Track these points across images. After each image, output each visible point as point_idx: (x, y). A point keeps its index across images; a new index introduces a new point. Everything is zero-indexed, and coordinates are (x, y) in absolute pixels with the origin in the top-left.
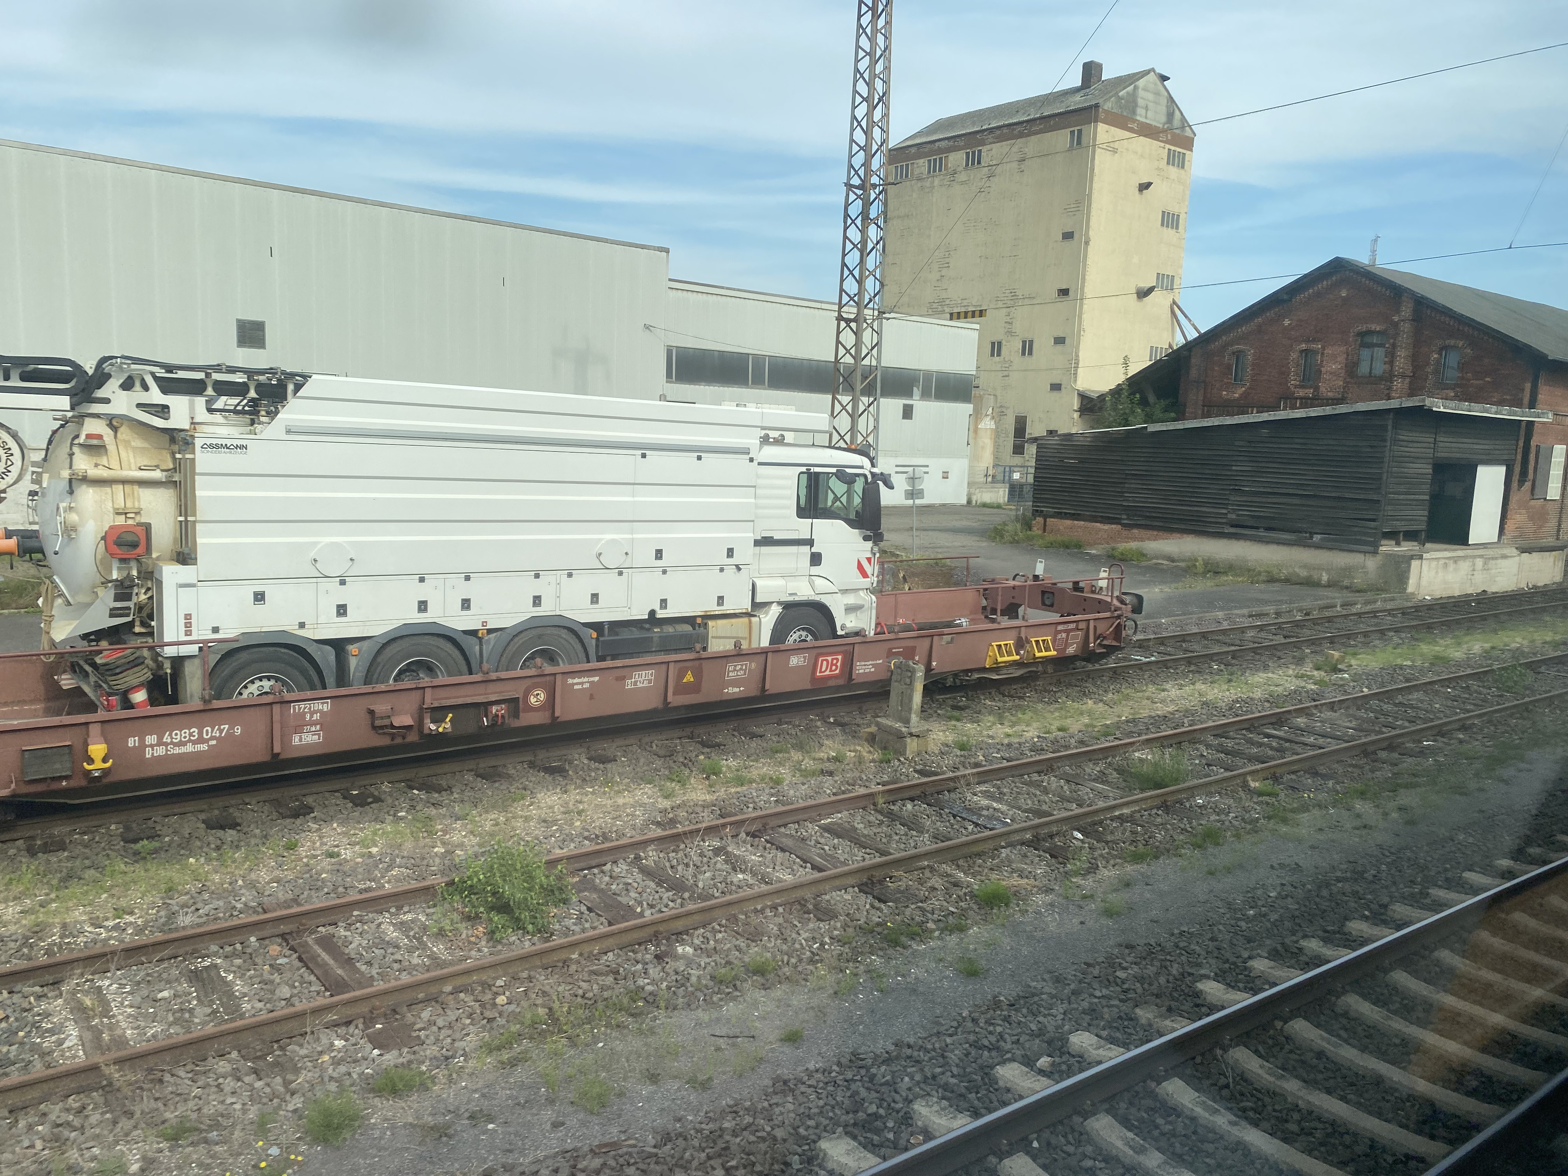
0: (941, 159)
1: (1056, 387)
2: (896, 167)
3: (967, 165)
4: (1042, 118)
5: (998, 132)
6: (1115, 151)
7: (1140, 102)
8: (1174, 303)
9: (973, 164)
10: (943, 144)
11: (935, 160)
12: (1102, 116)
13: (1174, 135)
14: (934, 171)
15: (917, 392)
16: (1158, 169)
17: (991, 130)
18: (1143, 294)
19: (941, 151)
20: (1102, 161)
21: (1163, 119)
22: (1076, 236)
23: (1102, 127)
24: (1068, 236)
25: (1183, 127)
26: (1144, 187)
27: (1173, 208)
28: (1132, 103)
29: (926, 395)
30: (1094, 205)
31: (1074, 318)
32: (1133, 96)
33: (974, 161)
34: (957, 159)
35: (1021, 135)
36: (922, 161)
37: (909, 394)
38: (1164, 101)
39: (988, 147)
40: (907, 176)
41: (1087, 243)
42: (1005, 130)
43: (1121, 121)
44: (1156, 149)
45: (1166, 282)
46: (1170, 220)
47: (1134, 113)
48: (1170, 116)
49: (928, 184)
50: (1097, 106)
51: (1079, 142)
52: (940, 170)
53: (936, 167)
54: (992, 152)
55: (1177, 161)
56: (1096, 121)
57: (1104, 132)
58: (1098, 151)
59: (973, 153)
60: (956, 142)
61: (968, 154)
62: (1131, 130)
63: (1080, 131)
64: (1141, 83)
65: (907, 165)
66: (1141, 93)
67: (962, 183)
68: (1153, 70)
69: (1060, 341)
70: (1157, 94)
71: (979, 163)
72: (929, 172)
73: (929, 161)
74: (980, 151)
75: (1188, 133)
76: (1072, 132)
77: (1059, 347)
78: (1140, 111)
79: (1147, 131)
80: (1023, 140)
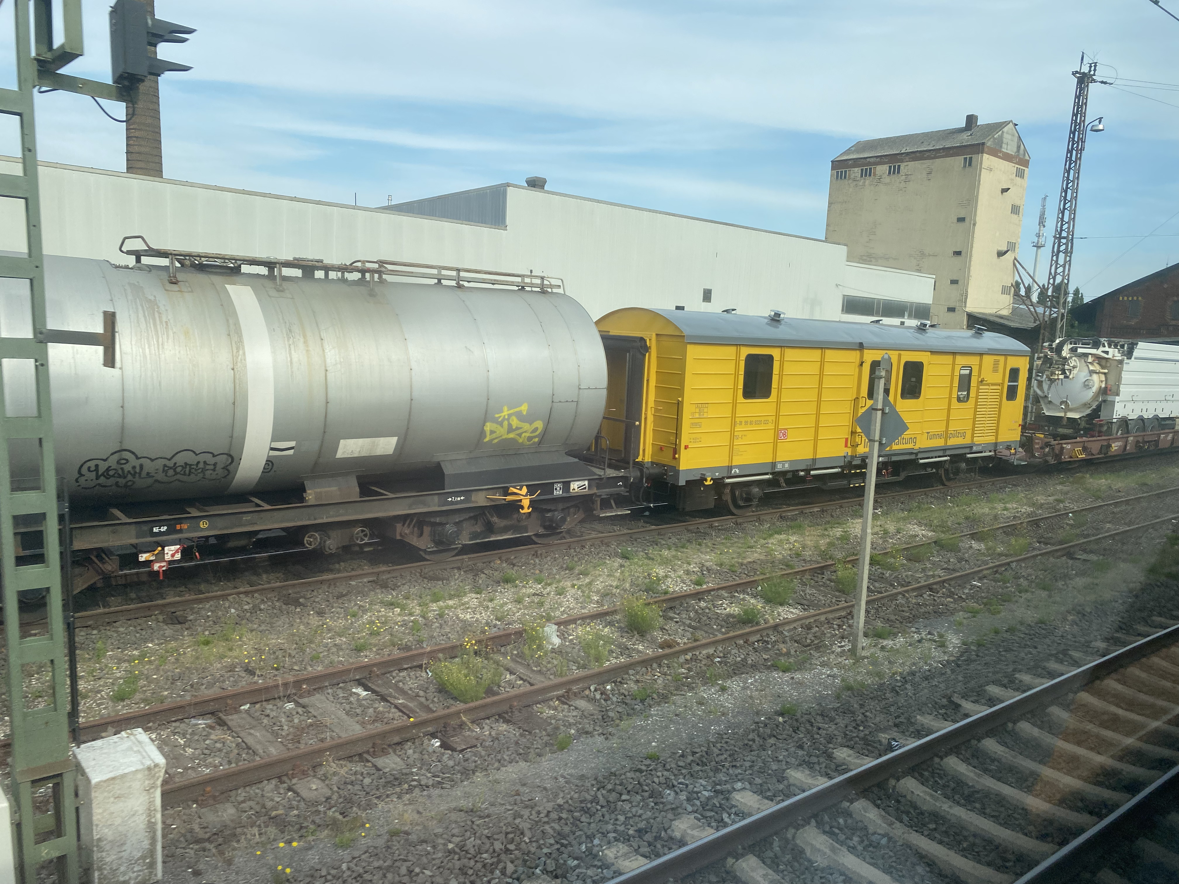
0: (871, 169)
1: (951, 310)
2: (838, 172)
3: (890, 173)
4: (944, 149)
5: (913, 155)
6: (991, 170)
7: (1005, 140)
8: (1015, 259)
9: (894, 173)
10: (872, 160)
11: (866, 169)
12: (986, 150)
13: (1020, 159)
14: (866, 175)
15: (906, 314)
16: (1012, 180)
17: (908, 154)
18: (1001, 254)
19: (870, 164)
20: (985, 176)
21: (1015, 149)
22: (967, 220)
23: (985, 156)
24: (961, 220)
25: (1024, 155)
26: (1005, 190)
27: (1017, 203)
28: (1000, 142)
29: (910, 317)
30: (979, 203)
31: (966, 268)
32: (1001, 137)
33: (895, 171)
34: (882, 169)
35: (929, 158)
36: (856, 169)
37: (903, 316)
38: (1016, 139)
39: (906, 164)
40: (845, 177)
41: (974, 225)
42: (918, 155)
43: (995, 152)
44: (1010, 167)
45: (1012, 247)
46: (1015, 210)
47: (1001, 147)
48: (1019, 147)
49: (861, 183)
50: (983, 144)
51: (970, 164)
52: (870, 175)
53: (867, 173)
54: (907, 167)
55: (1020, 174)
56: (982, 153)
57: (987, 160)
58: (983, 170)
59: (895, 167)
60: (882, 160)
61: (890, 167)
62: (999, 157)
63: (971, 158)
64: (1005, 129)
65: (846, 172)
66: (1005, 135)
67: (886, 184)
68: (1011, 121)
69: (954, 282)
70: (1013, 135)
71: (898, 172)
72: (862, 176)
73: (862, 170)
74: (899, 166)
75: (1027, 157)
76: (965, 159)
77: (955, 286)
78: (1004, 146)
79: (1007, 157)
80: (931, 161)
